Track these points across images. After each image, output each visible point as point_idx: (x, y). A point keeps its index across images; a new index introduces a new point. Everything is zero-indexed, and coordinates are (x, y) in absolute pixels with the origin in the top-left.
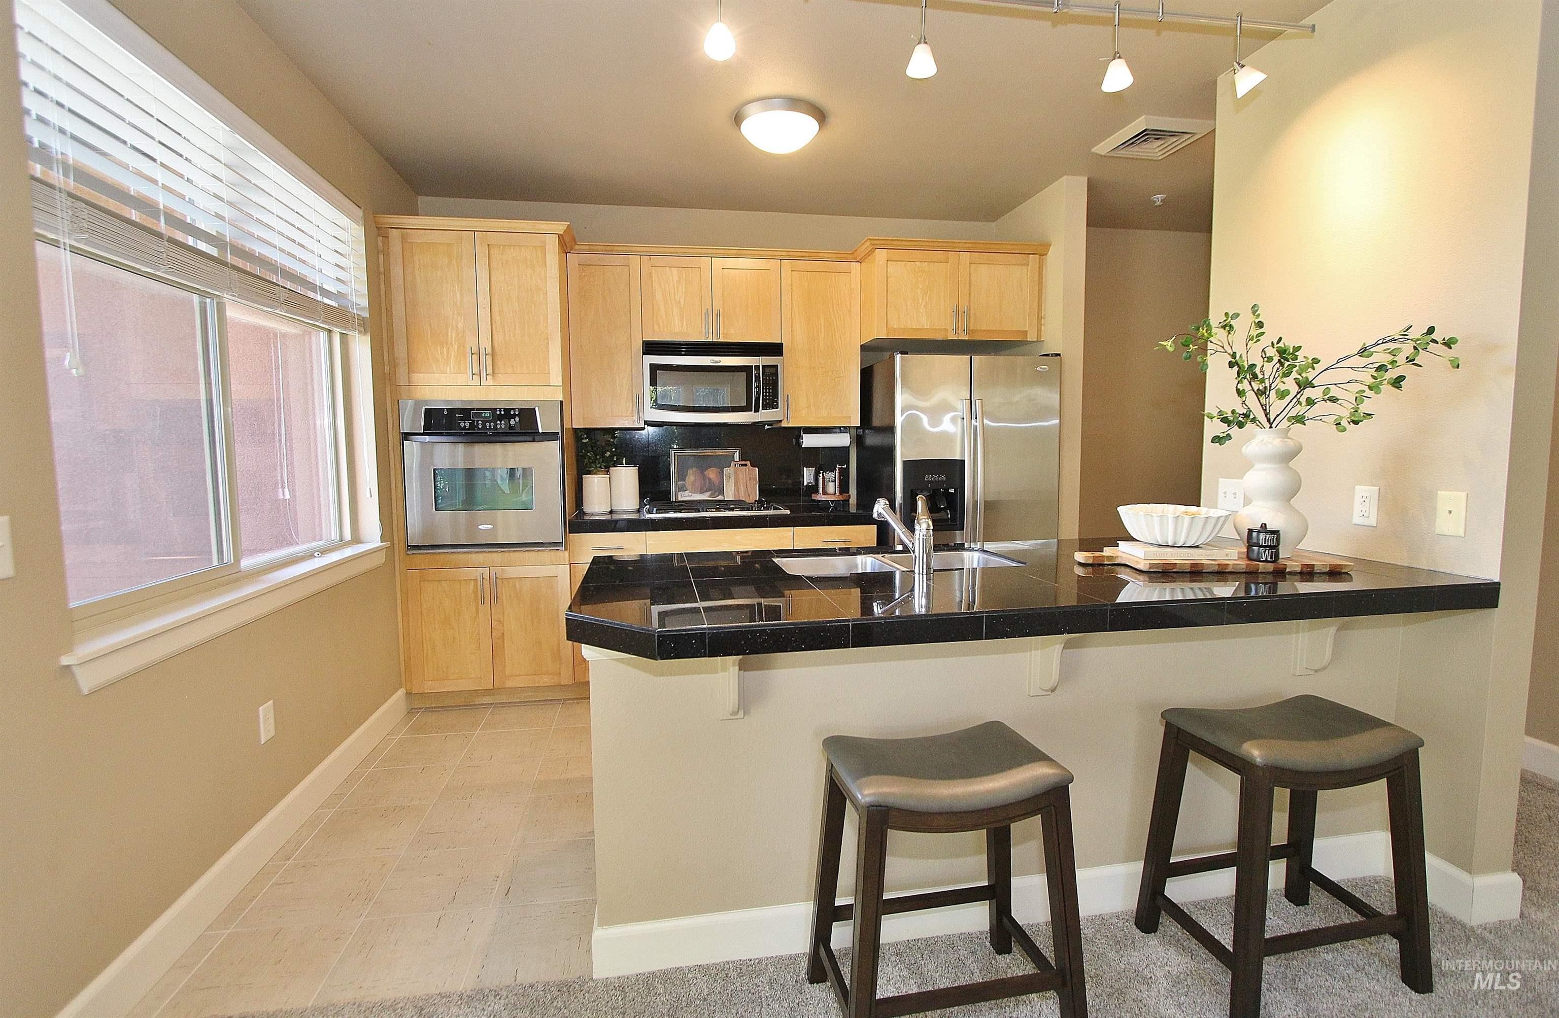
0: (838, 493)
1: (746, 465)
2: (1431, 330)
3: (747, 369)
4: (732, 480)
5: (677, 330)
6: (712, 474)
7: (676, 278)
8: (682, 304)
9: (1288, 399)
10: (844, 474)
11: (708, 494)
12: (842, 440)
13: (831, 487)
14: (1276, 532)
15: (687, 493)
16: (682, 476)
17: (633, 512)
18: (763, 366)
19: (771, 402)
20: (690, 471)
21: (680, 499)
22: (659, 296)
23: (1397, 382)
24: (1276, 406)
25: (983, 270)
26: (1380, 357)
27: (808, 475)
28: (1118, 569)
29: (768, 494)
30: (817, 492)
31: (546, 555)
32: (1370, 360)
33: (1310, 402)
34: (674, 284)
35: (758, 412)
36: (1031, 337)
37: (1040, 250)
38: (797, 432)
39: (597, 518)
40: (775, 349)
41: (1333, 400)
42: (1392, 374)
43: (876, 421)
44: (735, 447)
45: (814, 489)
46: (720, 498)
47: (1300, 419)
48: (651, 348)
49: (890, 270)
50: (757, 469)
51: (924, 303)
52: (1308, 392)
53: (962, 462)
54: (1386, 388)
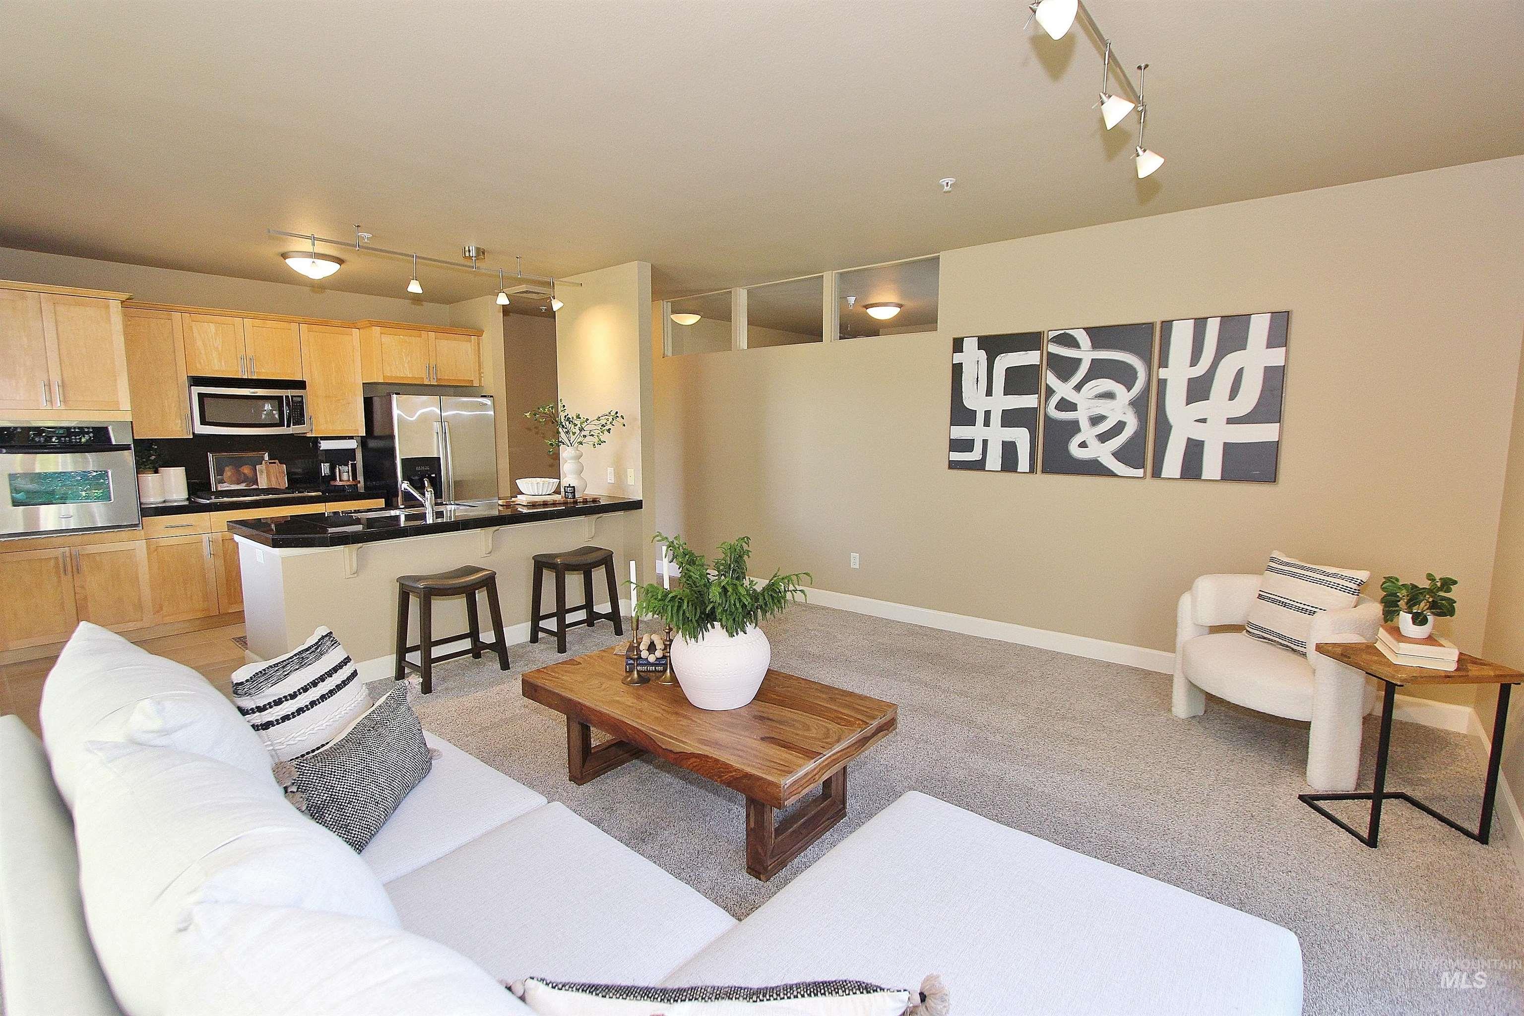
0: (351, 479)
1: (275, 463)
2: (617, 413)
3: (280, 398)
4: (264, 476)
5: (217, 368)
6: (246, 470)
7: (213, 330)
8: (220, 349)
9: (576, 435)
10: (354, 467)
11: (244, 484)
12: (352, 444)
13: (345, 476)
14: (574, 487)
15: (225, 485)
16: (220, 472)
17: (184, 501)
18: (291, 396)
19: (300, 420)
20: (227, 469)
21: (219, 489)
22: (199, 343)
23: (609, 431)
24: (572, 438)
25: (443, 343)
26: (603, 422)
27: (325, 469)
28: (517, 506)
29: (294, 482)
30: (335, 479)
31: (125, 534)
32: (600, 422)
33: (585, 436)
34: (212, 336)
35: (290, 427)
36: (476, 384)
37: (479, 333)
38: (316, 441)
39: (176, 504)
40: (301, 385)
41: (592, 435)
42: (607, 427)
43: (377, 431)
44: (265, 450)
45: (333, 477)
46: (254, 487)
47: (581, 443)
48: (197, 381)
49: (383, 340)
50: (285, 466)
51: (407, 361)
52: (583, 433)
53: (439, 458)
54: (606, 432)
